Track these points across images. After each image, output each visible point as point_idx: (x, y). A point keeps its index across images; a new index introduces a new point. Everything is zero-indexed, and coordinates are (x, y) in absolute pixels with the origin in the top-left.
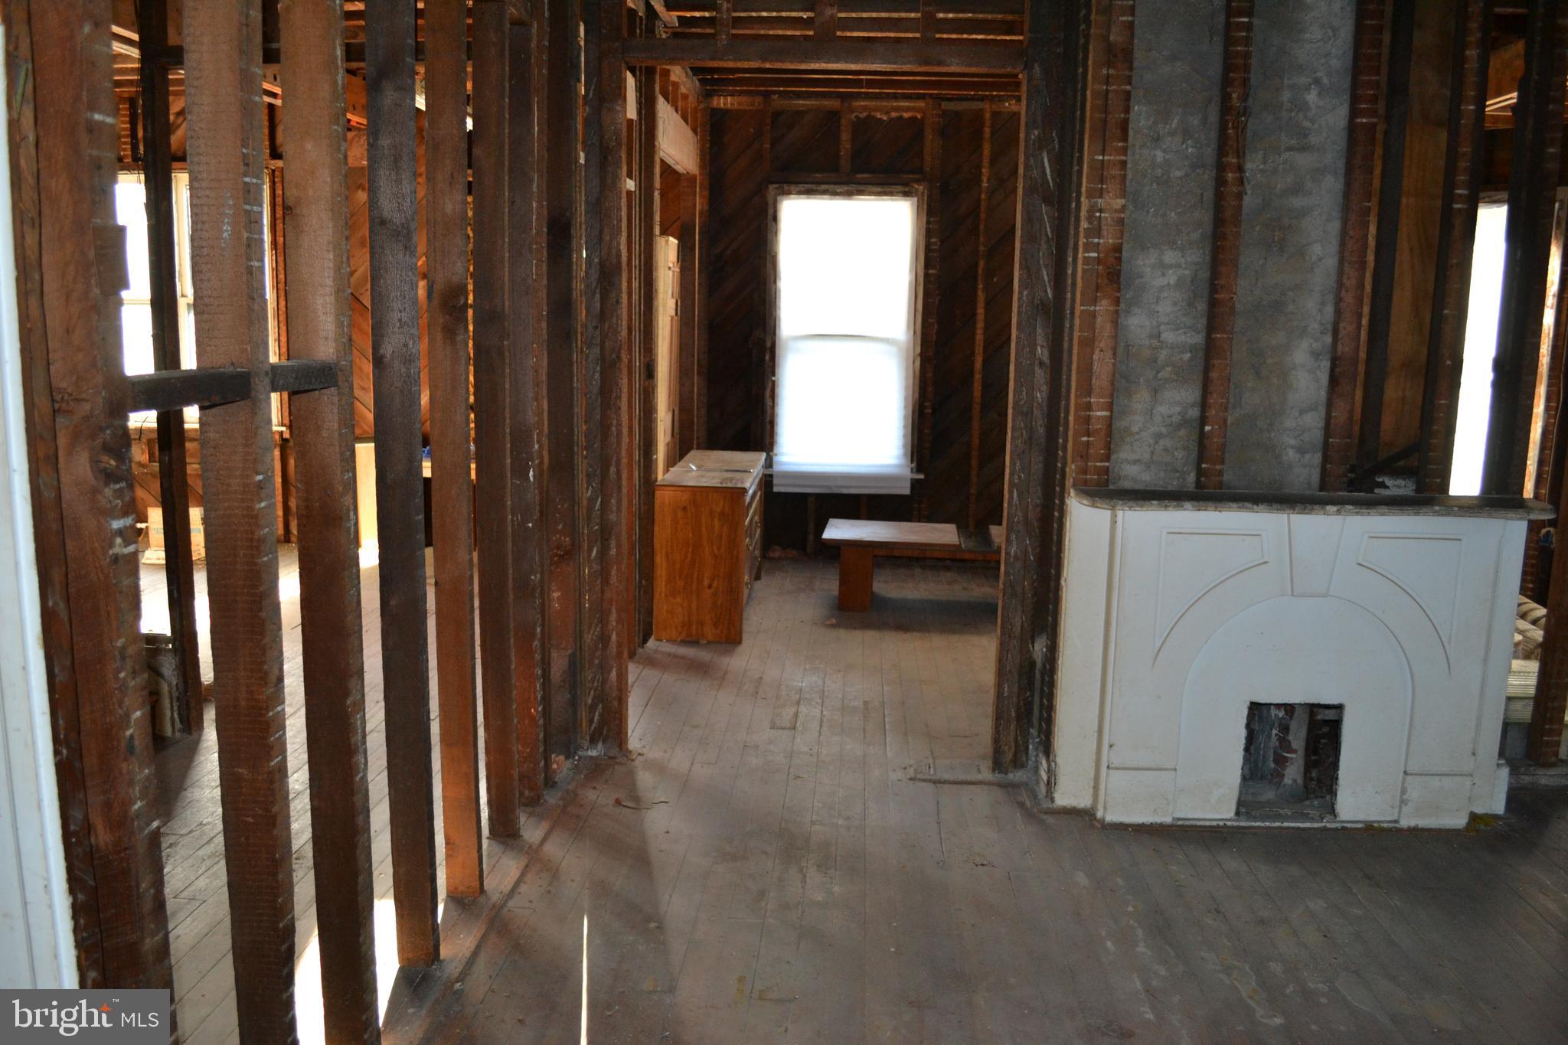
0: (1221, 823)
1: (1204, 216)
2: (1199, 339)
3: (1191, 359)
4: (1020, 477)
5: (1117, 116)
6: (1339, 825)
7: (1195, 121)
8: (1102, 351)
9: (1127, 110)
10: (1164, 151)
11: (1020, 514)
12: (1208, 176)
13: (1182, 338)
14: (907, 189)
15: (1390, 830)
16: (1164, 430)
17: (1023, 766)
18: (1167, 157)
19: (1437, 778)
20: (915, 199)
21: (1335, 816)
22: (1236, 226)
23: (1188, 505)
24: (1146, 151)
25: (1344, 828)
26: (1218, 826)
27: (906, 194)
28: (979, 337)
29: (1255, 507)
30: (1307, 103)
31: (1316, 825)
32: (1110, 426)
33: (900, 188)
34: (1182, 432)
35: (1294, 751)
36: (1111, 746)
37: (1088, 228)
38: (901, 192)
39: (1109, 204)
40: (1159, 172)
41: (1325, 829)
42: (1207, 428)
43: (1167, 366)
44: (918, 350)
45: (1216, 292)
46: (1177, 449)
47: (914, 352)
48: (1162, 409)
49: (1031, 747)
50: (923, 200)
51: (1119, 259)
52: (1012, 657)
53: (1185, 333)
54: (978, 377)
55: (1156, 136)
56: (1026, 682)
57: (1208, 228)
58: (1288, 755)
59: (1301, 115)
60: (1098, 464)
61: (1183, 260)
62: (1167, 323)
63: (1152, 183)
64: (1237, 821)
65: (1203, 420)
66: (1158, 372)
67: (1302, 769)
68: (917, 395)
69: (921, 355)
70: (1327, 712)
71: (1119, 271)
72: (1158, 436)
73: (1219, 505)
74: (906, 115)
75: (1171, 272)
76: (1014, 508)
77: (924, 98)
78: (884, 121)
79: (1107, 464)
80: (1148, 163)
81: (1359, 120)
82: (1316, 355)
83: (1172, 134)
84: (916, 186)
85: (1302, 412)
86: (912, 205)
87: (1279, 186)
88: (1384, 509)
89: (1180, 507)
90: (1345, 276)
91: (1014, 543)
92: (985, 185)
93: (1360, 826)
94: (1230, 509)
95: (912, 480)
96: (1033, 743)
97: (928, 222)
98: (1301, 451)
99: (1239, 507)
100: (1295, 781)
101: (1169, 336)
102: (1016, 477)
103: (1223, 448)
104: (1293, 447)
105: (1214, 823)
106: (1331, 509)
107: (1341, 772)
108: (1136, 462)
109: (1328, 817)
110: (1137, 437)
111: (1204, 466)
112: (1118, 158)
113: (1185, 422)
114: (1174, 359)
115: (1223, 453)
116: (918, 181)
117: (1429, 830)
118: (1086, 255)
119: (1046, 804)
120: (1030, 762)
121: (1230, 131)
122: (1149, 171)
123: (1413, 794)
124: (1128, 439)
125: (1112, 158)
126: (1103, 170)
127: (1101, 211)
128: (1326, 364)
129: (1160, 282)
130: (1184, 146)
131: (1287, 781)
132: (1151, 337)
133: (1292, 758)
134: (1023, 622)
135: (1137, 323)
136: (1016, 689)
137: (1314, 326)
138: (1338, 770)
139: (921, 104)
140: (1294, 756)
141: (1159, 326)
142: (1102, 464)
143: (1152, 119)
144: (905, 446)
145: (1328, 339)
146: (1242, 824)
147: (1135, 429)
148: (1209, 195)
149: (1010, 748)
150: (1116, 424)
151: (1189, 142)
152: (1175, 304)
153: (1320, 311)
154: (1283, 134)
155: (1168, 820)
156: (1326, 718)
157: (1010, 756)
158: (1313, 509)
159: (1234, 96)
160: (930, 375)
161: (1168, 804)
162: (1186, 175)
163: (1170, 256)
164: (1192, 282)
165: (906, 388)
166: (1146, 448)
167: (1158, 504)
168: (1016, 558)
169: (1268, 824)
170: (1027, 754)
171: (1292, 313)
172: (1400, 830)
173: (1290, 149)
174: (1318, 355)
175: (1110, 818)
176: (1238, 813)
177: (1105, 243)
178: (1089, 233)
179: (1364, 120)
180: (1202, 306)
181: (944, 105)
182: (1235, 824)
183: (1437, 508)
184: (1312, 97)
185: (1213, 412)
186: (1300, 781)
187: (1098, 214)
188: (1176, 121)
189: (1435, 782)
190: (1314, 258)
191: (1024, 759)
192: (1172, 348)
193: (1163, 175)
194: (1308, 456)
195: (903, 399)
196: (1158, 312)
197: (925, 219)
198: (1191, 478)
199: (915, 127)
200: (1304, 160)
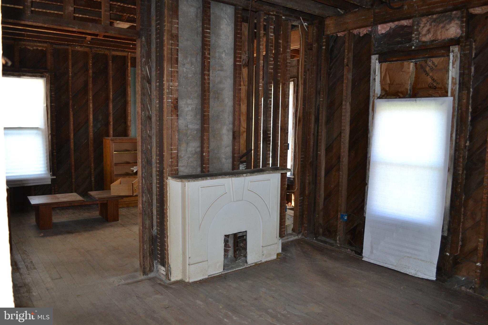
0: (221, 274)
1: (198, 89)
2: (198, 127)
3: (197, 133)
4: (145, 174)
5: (175, 56)
6: (249, 266)
7: (194, 60)
8: (174, 131)
9: (177, 55)
10: (186, 68)
11: (146, 187)
12: (199, 77)
13: (194, 127)
14: (42, 75)
15: (260, 264)
16: (190, 155)
17: (152, 271)
18: (187, 70)
19: (269, 246)
20: (45, 79)
21: (247, 263)
22: (208, 93)
23: (208, 178)
24: (181, 68)
25: (251, 266)
26: (220, 275)
27: (42, 77)
28: (72, 127)
29: (226, 177)
30: (222, 57)
31: (244, 267)
32: (177, 155)
33: (39, 74)
34: (196, 156)
35: (230, 247)
36: (189, 258)
37: (168, 92)
38: (40, 76)
39: (174, 84)
40: (185, 75)
41: (246, 268)
42: (204, 154)
43: (190, 135)
44: (50, 132)
45: (204, 112)
46: (194, 161)
47: (48, 133)
48: (190, 149)
49: (154, 264)
50: (48, 79)
51: (177, 102)
52: (146, 236)
53: (194, 125)
54: (72, 141)
55: (184, 63)
56: (151, 243)
57: (200, 92)
58: (228, 249)
59: (221, 60)
60: (175, 168)
61: (193, 102)
62: (190, 122)
63: (183, 79)
64: (224, 272)
65: (202, 152)
66: (188, 138)
67: (233, 252)
68: (51, 148)
69: (51, 134)
70: (240, 234)
71: (178, 105)
72: (189, 158)
73: (216, 177)
74: (39, 48)
75: (189, 106)
76: (144, 185)
77: (46, 43)
78: (31, 50)
79: (177, 168)
80: (182, 72)
81: (237, 63)
82: (228, 131)
83: (188, 63)
84: (46, 74)
85: (226, 148)
86: (44, 80)
87: (217, 81)
88: (256, 173)
89: (206, 179)
90: (236, 108)
91: (144, 197)
92: (70, 75)
93: (253, 264)
94: (219, 178)
95: (51, 179)
96: (155, 263)
97: (50, 87)
98: (226, 159)
99: (222, 177)
100: (231, 256)
101: (190, 126)
102: (144, 174)
103: (208, 160)
104: (224, 158)
105: (219, 274)
106: (245, 175)
107: (248, 250)
108: (183, 166)
109: (245, 264)
110: (183, 158)
111: (204, 166)
112: (176, 70)
113: (196, 153)
114: (192, 133)
115: (209, 161)
116: (46, 72)
117: (269, 261)
118: (168, 100)
119: (168, 282)
120: (155, 269)
121: (206, 64)
122: (182, 74)
123: (265, 252)
124: (181, 159)
125: (174, 69)
126: (171, 73)
127: (171, 86)
128: (231, 133)
129: (187, 109)
130: (191, 67)
131: (229, 256)
132: (185, 126)
133: (230, 250)
134: (149, 223)
135: (181, 122)
136: (148, 246)
137: (227, 122)
138: (247, 250)
139: (45, 45)
140: (230, 249)
141: (187, 123)
142: (176, 168)
143: (182, 58)
144: (47, 166)
145: (231, 126)
146: (226, 272)
147: (182, 156)
148: (199, 83)
149: (148, 266)
150: (179, 154)
151: (193, 66)
152: (191, 116)
153: (228, 118)
154: (217, 66)
155: (207, 277)
156: (240, 236)
157: (148, 269)
158: (240, 176)
159: (206, 53)
160: (55, 141)
161: (206, 272)
162: (192, 76)
163: (189, 101)
164: (196, 109)
165: (46, 146)
166: (186, 161)
167: (201, 179)
168: (145, 202)
169: (232, 270)
170: (153, 267)
171: (222, 118)
172: (263, 263)
173: (219, 70)
174: (229, 131)
175: (191, 280)
176: (224, 270)
177: (173, 97)
178: (168, 93)
179: (238, 63)
180: (199, 117)
181: (54, 46)
182: (224, 273)
183: (267, 172)
184: (223, 55)
185: (206, 149)
186: (233, 256)
187: (171, 87)
188: (189, 59)
189: (269, 247)
190: (226, 102)
191: (153, 269)
192: (191, 130)
193: (186, 76)
194: (228, 160)
195: (45, 150)
196: (187, 119)
197: (49, 86)
198: (199, 169)
199: (44, 53)
200: (222, 74)
